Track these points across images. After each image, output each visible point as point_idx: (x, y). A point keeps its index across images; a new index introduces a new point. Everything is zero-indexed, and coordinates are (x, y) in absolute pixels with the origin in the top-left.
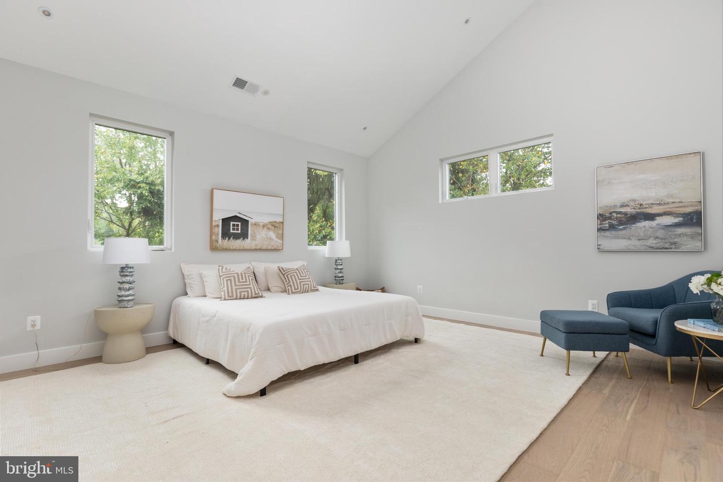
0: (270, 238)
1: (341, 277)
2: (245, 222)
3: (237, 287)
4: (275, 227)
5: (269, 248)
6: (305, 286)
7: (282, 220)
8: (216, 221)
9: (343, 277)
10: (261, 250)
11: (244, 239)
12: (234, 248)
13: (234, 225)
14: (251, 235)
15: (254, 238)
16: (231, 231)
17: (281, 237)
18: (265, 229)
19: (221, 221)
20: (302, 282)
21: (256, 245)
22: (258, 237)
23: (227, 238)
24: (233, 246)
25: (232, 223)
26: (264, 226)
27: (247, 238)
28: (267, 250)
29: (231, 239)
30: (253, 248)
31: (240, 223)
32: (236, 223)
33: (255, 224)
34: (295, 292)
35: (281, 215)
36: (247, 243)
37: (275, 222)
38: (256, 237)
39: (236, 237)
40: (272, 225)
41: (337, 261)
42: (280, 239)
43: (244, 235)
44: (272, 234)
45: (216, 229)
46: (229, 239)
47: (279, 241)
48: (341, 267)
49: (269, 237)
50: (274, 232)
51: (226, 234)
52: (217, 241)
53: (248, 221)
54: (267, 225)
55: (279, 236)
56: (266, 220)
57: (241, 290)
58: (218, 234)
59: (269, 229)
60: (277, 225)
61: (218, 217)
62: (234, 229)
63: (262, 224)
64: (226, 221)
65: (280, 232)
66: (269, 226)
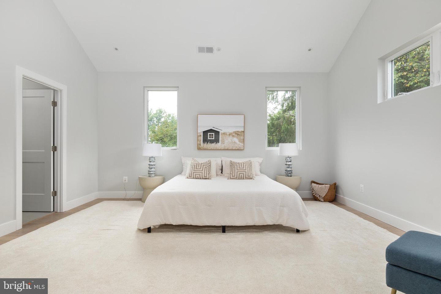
0: (235, 142)
1: (288, 171)
2: (217, 133)
3: (194, 171)
4: (238, 135)
5: (234, 148)
6: (240, 175)
7: (243, 130)
8: (199, 133)
9: (292, 171)
10: (228, 149)
11: (216, 143)
12: (210, 148)
13: (210, 135)
14: (221, 140)
15: (223, 142)
16: (209, 138)
17: (243, 141)
18: (231, 137)
19: (202, 132)
20: (238, 172)
21: (225, 147)
22: (226, 142)
23: (206, 143)
24: (210, 147)
25: (209, 134)
26: (230, 135)
27: (219, 142)
28: (232, 150)
29: (209, 143)
30: (223, 149)
31: (214, 134)
32: (211, 134)
33: (224, 134)
34: (232, 178)
35: (242, 127)
36: (219, 145)
37: (238, 132)
38: (225, 141)
39: (212, 142)
40: (236, 134)
41: (288, 159)
42: (242, 142)
43: (217, 141)
44: (236, 140)
45: (200, 137)
46: (207, 143)
47: (241, 144)
48: (290, 163)
49: (233, 141)
50: (237, 138)
51: (205, 140)
52: (200, 145)
53: (219, 132)
54: (232, 134)
55: (241, 140)
56: (231, 130)
57: (196, 173)
58: (201, 141)
59: (233, 136)
60: (239, 133)
61: (201, 130)
62: (210, 137)
63: (228, 133)
64: (205, 133)
65: (242, 138)
66: (233, 135)
